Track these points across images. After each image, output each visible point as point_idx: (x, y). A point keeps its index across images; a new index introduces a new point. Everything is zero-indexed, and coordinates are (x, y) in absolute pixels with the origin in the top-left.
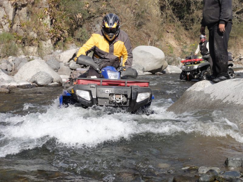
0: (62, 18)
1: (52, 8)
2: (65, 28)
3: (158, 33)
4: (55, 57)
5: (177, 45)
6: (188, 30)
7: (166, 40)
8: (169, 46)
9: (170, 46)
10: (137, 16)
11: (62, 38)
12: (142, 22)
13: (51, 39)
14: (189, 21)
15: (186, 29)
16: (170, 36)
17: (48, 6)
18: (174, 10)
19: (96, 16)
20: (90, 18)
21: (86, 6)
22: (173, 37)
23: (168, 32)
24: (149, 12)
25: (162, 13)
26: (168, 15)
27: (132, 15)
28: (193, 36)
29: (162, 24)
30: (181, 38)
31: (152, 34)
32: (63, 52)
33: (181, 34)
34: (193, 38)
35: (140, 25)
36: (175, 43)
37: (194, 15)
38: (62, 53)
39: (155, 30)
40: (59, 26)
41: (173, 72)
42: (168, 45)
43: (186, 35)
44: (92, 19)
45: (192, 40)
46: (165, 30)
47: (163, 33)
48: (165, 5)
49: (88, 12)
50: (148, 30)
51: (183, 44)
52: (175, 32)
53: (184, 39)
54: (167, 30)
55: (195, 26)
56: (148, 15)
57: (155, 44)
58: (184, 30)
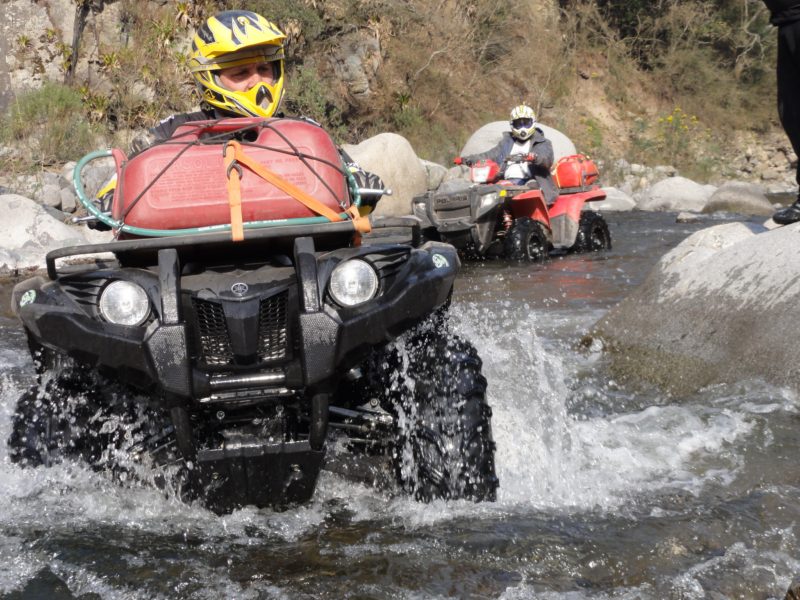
1: (203, 3)
3: (553, 81)
5: (614, 118)
6: (651, 69)
7: (578, 104)
8: (589, 123)
9: (594, 126)
10: (481, 25)
12: (497, 45)
14: (654, 40)
15: (645, 67)
16: (590, 89)
19: (346, 27)
20: (328, 33)
22: (601, 92)
23: (585, 78)
24: (522, 13)
25: (563, 15)
26: (584, 20)
27: (466, 24)
28: (667, 89)
29: (565, 50)
30: (629, 98)
31: (532, 85)
33: (627, 82)
34: (669, 95)
35: (492, 56)
36: (609, 111)
37: (669, 18)
39: (540, 72)
42: (585, 119)
43: (643, 84)
44: (334, 38)
45: (665, 101)
46: (574, 69)
47: (569, 82)
49: (321, 17)
50: (519, 73)
51: (634, 115)
52: (608, 78)
53: (639, 101)
54: (580, 69)
55: (673, 57)
56: (516, 20)
57: (543, 117)
58: (638, 70)
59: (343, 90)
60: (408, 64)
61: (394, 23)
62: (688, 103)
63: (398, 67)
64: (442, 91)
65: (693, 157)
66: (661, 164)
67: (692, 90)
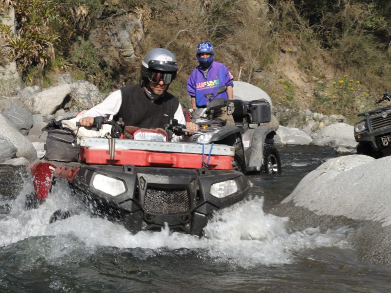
0: (43, 15)
2: (49, 38)
3: (261, 54)
4: (23, 102)
5: (303, 81)
6: (330, 47)
7: (278, 70)
8: (285, 83)
9: (288, 85)
10: (213, 13)
11: (42, 60)
12: (224, 27)
13: (16, 61)
14: (333, 28)
15: (326, 46)
16: (287, 59)
19: (119, 12)
20: (106, 14)
22: (295, 63)
23: (284, 52)
24: (241, 5)
25: (271, 9)
26: (285, 12)
27: (203, 12)
28: (340, 62)
29: (271, 32)
30: (314, 67)
31: (247, 56)
32: (41, 90)
33: (313, 56)
34: (342, 66)
35: (220, 35)
36: (300, 76)
37: (344, 13)
38: (39, 94)
39: (253, 47)
40: (35, 33)
41: (291, 141)
42: (283, 80)
43: (324, 58)
44: (110, 19)
45: (339, 71)
47: (273, 55)
49: (102, 3)
50: (238, 47)
51: (317, 79)
52: (300, 52)
53: (320, 69)
54: (281, 46)
55: (346, 40)
56: (238, 11)
57: (254, 78)
58: (321, 48)
59: (116, 54)
60: (162, 38)
61: (153, 10)
62: (355, 72)
63: (154, 40)
64: (185, 57)
65: (356, 110)
66: (335, 114)
67: (358, 63)
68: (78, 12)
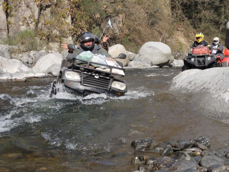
0: (82, 18)
1: (73, 8)
3: (169, 31)
5: (186, 42)
6: (196, 28)
7: (176, 38)
9: (180, 43)
10: (150, 16)
12: (154, 21)
13: (72, 36)
14: (197, 20)
16: (180, 33)
17: (69, 7)
18: (183, 10)
19: (112, 16)
20: (107, 17)
21: (104, 7)
22: (183, 34)
23: (178, 30)
24: (161, 12)
25: (173, 13)
27: (146, 15)
29: (173, 23)
30: (190, 36)
31: (164, 32)
33: (190, 32)
35: (153, 24)
36: (185, 40)
39: (166, 29)
40: (79, 25)
42: (178, 42)
43: (194, 33)
46: (175, 28)
47: (174, 32)
48: (175, 6)
49: (106, 12)
50: (160, 29)
52: (184, 30)
53: (193, 37)
54: (177, 28)
55: (203, 25)
56: (160, 14)
57: (166, 41)
58: (193, 28)
59: (112, 33)
60: (130, 26)
61: (126, 15)
62: (206, 38)
63: (127, 27)
64: (139, 33)
68: (96, 16)
